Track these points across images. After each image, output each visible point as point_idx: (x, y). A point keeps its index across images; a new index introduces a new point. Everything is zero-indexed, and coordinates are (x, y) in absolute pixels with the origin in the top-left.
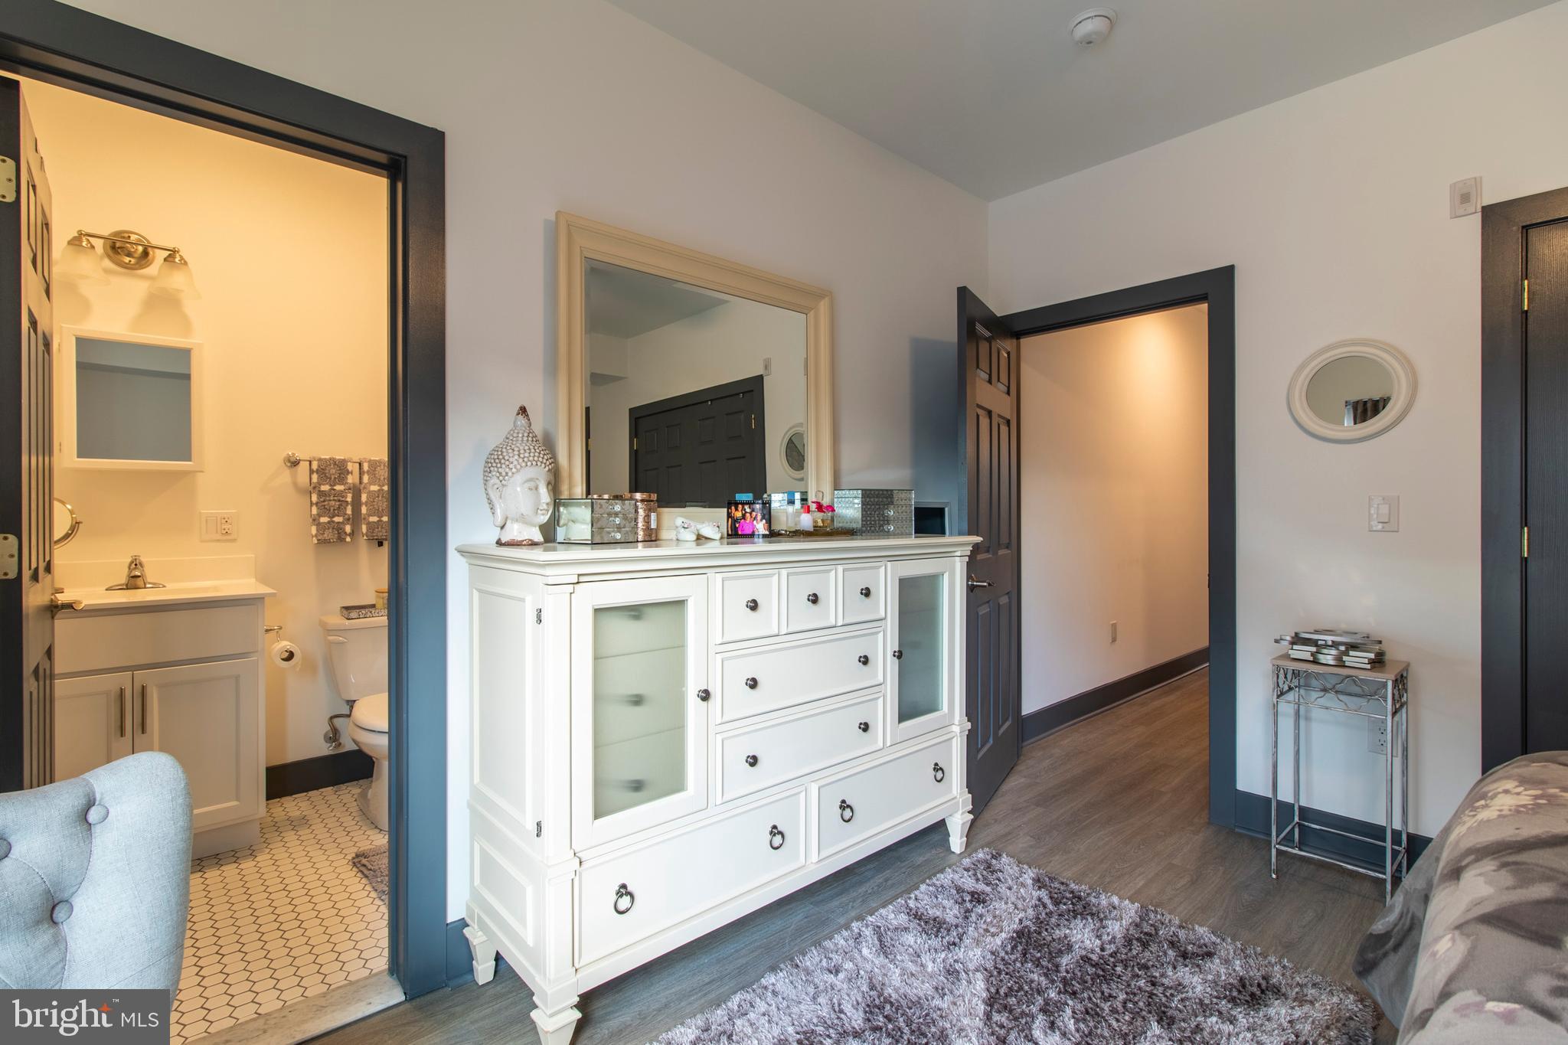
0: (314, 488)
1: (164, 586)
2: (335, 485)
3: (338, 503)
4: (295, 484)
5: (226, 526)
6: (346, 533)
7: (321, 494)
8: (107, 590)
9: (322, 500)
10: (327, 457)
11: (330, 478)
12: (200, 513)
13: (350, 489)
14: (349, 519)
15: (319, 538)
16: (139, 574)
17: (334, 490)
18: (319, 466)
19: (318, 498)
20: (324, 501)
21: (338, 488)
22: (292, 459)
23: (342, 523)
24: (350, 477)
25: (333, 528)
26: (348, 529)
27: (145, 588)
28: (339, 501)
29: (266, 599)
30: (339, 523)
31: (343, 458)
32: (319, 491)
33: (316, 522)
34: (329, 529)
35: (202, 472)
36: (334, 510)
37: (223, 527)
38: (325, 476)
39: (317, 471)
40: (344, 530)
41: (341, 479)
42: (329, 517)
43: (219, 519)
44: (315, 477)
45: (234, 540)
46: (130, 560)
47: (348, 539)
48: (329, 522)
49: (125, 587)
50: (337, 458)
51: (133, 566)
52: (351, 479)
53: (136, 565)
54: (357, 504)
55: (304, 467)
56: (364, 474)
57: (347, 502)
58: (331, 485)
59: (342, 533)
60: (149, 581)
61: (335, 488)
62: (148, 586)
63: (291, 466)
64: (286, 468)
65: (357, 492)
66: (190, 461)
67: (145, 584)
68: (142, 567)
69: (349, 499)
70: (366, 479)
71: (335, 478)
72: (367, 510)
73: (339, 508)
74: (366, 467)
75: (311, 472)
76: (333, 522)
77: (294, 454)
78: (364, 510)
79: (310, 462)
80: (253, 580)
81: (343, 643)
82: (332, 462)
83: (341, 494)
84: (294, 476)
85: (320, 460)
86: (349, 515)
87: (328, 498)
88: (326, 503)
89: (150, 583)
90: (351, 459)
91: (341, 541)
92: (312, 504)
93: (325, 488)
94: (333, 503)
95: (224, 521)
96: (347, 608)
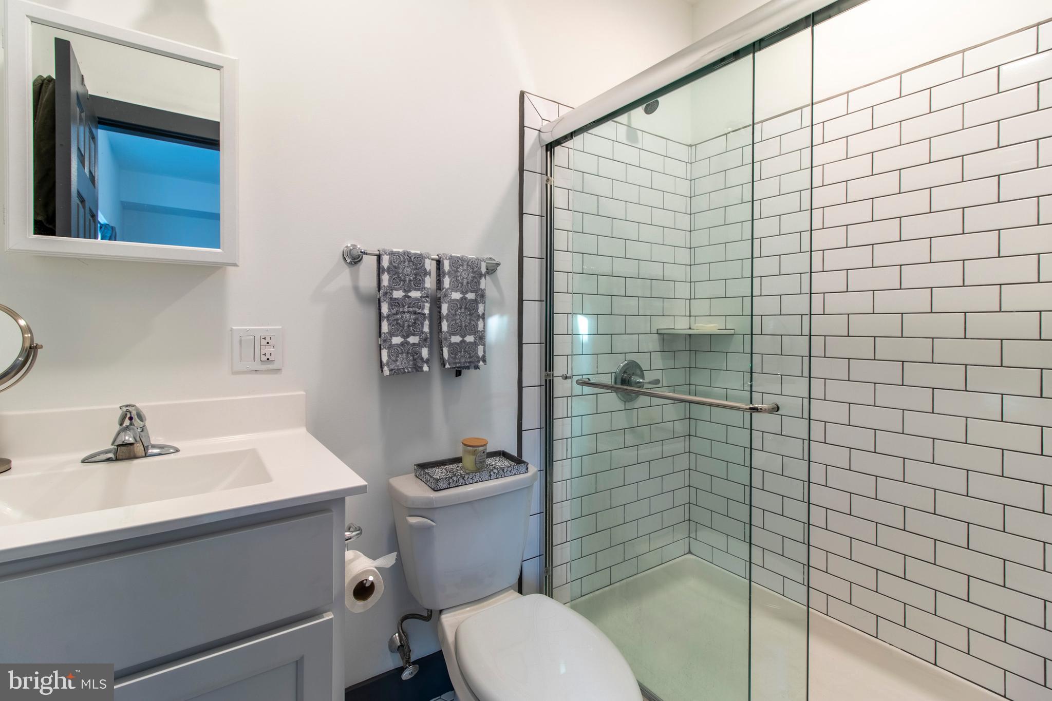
0: (385, 294)
1: (177, 451)
2: (410, 291)
3: (413, 317)
4: (356, 289)
5: (267, 350)
6: (422, 359)
7: (394, 303)
8: (83, 462)
9: (394, 311)
10: (401, 250)
11: (404, 281)
12: (232, 330)
13: (427, 297)
14: (425, 340)
15: (392, 367)
16: (131, 440)
17: (409, 297)
18: (390, 263)
19: (389, 309)
20: (397, 314)
21: (415, 294)
22: (355, 253)
23: (418, 345)
24: (427, 279)
25: (408, 353)
26: (425, 353)
27: (146, 456)
28: (415, 313)
29: (347, 498)
30: (414, 344)
31: (419, 252)
32: (391, 298)
33: (387, 344)
34: (402, 353)
35: (235, 265)
36: (409, 326)
37: (263, 351)
38: (399, 277)
39: (389, 270)
40: (421, 354)
41: (418, 284)
42: (403, 336)
43: (257, 338)
44: (385, 278)
45: (278, 371)
46: (119, 413)
47: (426, 368)
48: (402, 344)
49: (111, 455)
50: (413, 252)
51: (127, 422)
52: (429, 283)
53: (131, 419)
54: (436, 317)
55: (369, 263)
56: (444, 276)
57: (424, 314)
58: (405, 291)
59: (419, 360)
60: (153, 442)
61: (410, 294)
62: (150, 451)
63: (350, 263)
64: (346, 266)
65: (436, 303)
66: (219, 248)
67: (146, 449)
68: (142, 420)
69: (426, 311)
70: (447, 282)
71: (410, 280)
72: (448, 326)
73: (415, 323)
74: (446, 265)
75: (380, 270)
76: (408, 343)
77: (354, 246)
78: (445, 326)
79: (379, 257)
80: (303, 430)
81: (429, 528)
82: (406, 257)
83: (417, 303)
84: (355, 278)
85: (392, 254)
86: (426, 333)
87: (401, 310)
88: (399, 316)
89: (154, 447)
90: (429, 255)
91: (417, 371)
92: (380, 317)
93: (398, 294)
94: (408, 315)
95: (264, 342)
96: (423, 466)
